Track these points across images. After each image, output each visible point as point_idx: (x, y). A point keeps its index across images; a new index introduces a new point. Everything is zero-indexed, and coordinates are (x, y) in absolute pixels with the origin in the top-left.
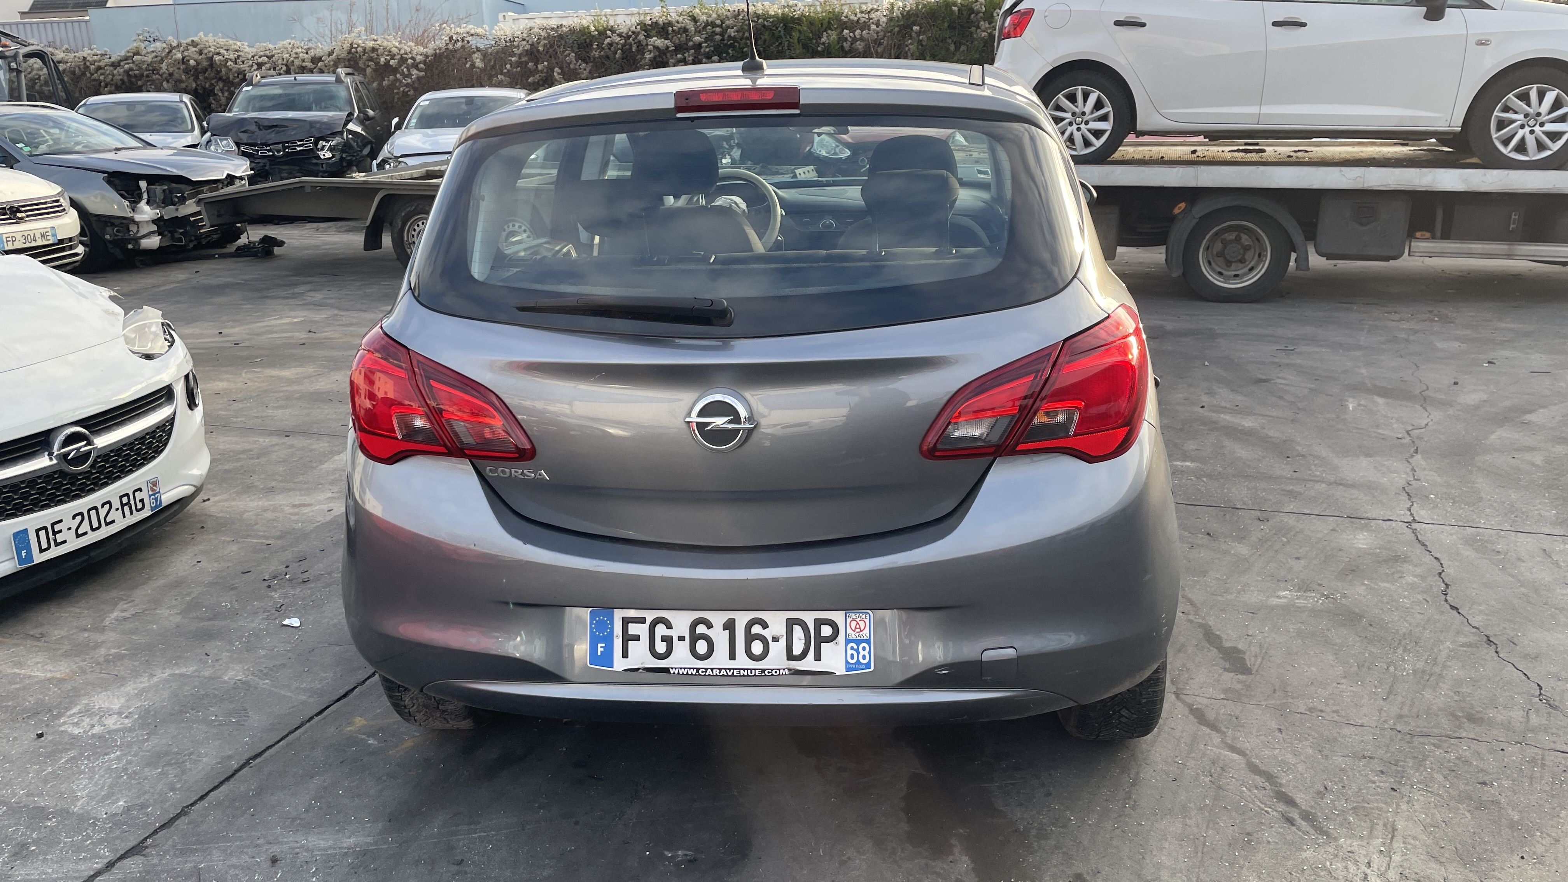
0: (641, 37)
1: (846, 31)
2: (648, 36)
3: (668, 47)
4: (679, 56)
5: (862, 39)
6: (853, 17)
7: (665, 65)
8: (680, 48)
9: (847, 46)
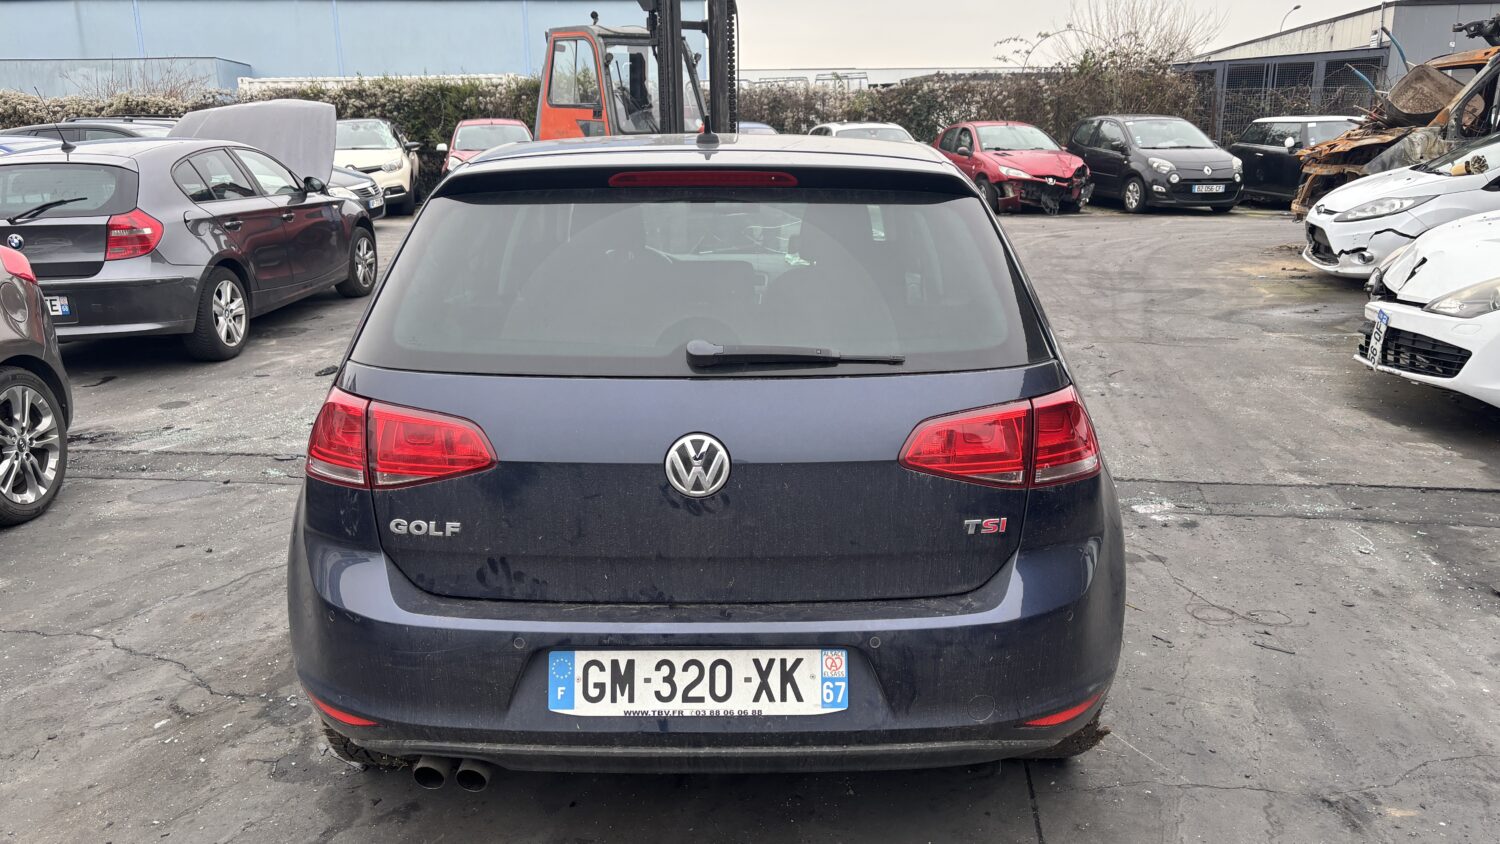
0: (344, 99)
1: (481, 98)
2: (349, 98)
3: (363, 106)
4: (371, 111)
5: (491, 102)
6: (486, 89)
7: (361, 117)
8: (372, 106)
9: (482, 107)
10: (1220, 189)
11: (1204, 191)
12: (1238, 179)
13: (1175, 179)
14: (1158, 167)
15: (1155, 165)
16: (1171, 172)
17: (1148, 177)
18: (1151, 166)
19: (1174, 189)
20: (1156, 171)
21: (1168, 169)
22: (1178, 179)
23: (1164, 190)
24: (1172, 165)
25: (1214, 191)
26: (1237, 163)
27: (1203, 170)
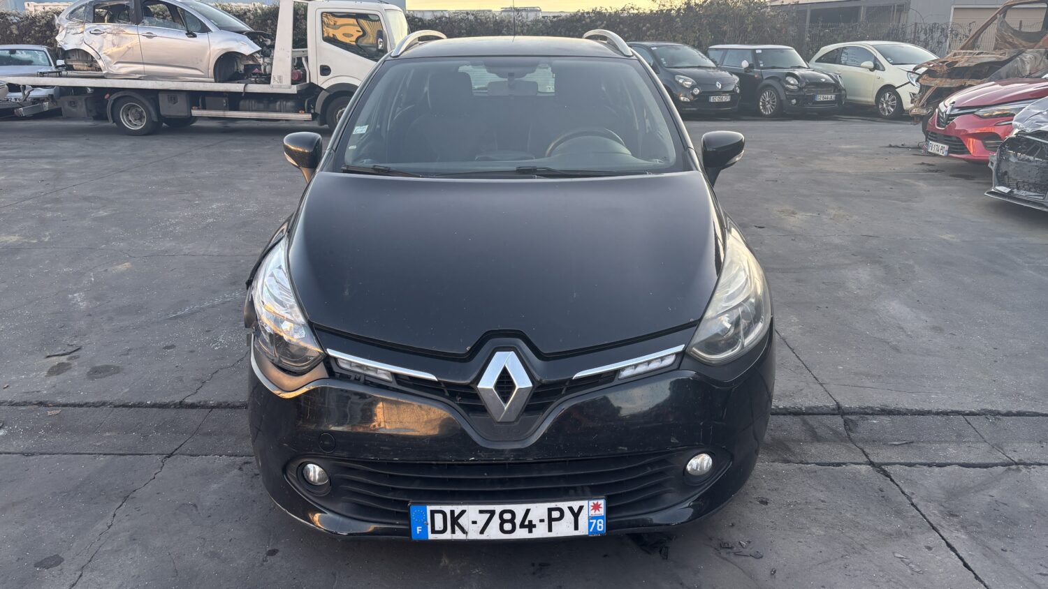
10: (726, 98)
11: (717, 101)
12: (738, 91)
13: (697, 91)
15: (681, 81)
16: (693, 87)
18: (678, 83)
19: (695, 99)
20: (682, 85)
21: (690, 84)
23: (689, 100)
24: (692, 80)
25: (724, 100)
26: (736, 79)
27: (715, 85)
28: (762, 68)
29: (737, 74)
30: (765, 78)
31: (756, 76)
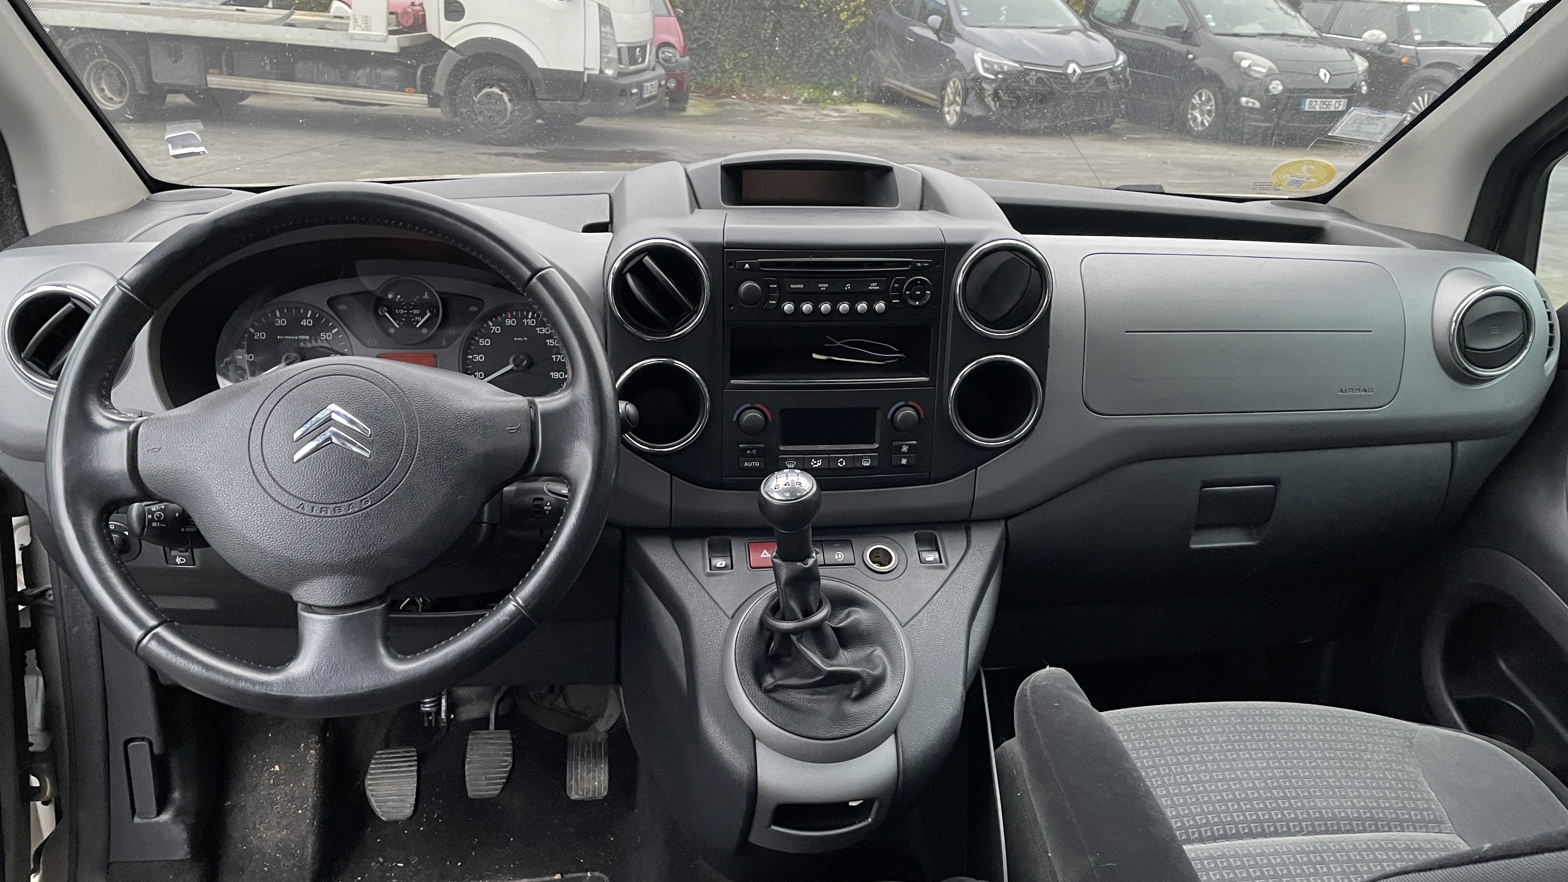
11: (1318, 109)
12: (1364, 89)
13: (1277, 87)
14: (1250, 66)
15: (1245, 64)
16: (1270, 75)
17: (1231, 82)
18: (1238, 66)
19: (1271, 103)
20: (1246, 73)
21: (1264, 71)
22: (1280, 88)
23: (1257, 105)
24: (1270, 64)
25: (1332, 109)
26: (1362, 64)
27: (1318, 75)
28: (1420, 44)
29: (1363, 54)
30: (1424, 64)
31: (1404, 60)
